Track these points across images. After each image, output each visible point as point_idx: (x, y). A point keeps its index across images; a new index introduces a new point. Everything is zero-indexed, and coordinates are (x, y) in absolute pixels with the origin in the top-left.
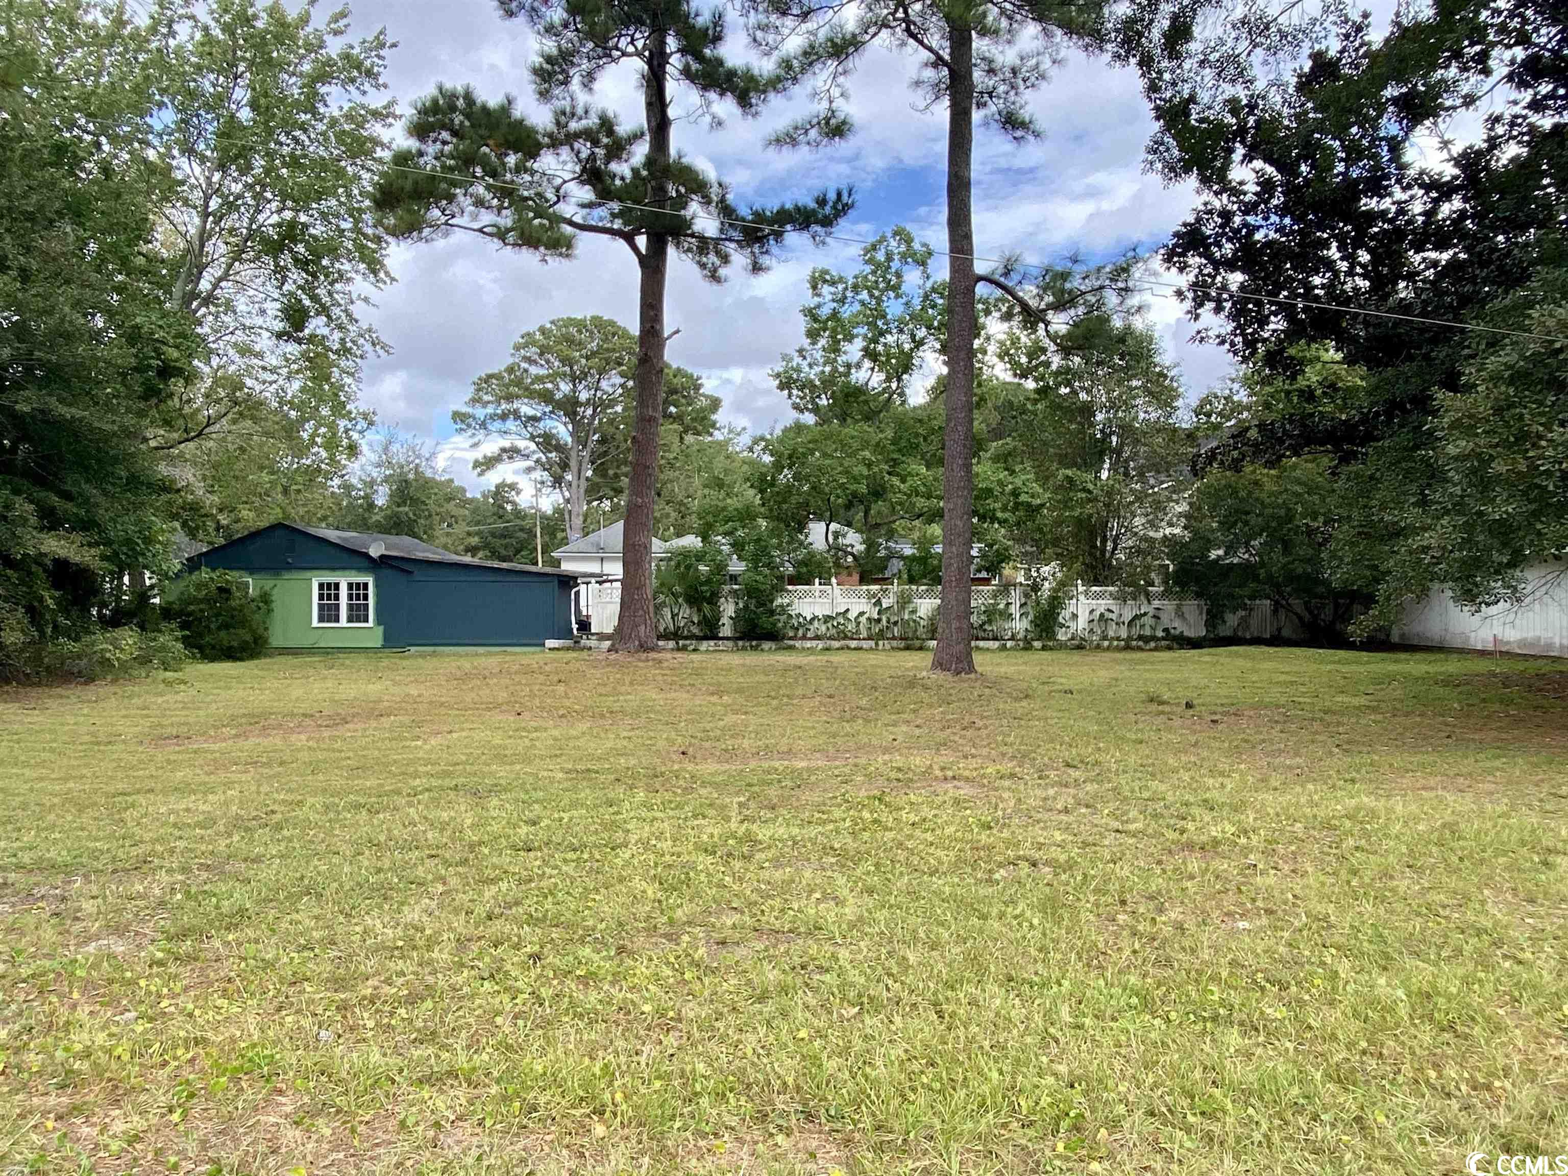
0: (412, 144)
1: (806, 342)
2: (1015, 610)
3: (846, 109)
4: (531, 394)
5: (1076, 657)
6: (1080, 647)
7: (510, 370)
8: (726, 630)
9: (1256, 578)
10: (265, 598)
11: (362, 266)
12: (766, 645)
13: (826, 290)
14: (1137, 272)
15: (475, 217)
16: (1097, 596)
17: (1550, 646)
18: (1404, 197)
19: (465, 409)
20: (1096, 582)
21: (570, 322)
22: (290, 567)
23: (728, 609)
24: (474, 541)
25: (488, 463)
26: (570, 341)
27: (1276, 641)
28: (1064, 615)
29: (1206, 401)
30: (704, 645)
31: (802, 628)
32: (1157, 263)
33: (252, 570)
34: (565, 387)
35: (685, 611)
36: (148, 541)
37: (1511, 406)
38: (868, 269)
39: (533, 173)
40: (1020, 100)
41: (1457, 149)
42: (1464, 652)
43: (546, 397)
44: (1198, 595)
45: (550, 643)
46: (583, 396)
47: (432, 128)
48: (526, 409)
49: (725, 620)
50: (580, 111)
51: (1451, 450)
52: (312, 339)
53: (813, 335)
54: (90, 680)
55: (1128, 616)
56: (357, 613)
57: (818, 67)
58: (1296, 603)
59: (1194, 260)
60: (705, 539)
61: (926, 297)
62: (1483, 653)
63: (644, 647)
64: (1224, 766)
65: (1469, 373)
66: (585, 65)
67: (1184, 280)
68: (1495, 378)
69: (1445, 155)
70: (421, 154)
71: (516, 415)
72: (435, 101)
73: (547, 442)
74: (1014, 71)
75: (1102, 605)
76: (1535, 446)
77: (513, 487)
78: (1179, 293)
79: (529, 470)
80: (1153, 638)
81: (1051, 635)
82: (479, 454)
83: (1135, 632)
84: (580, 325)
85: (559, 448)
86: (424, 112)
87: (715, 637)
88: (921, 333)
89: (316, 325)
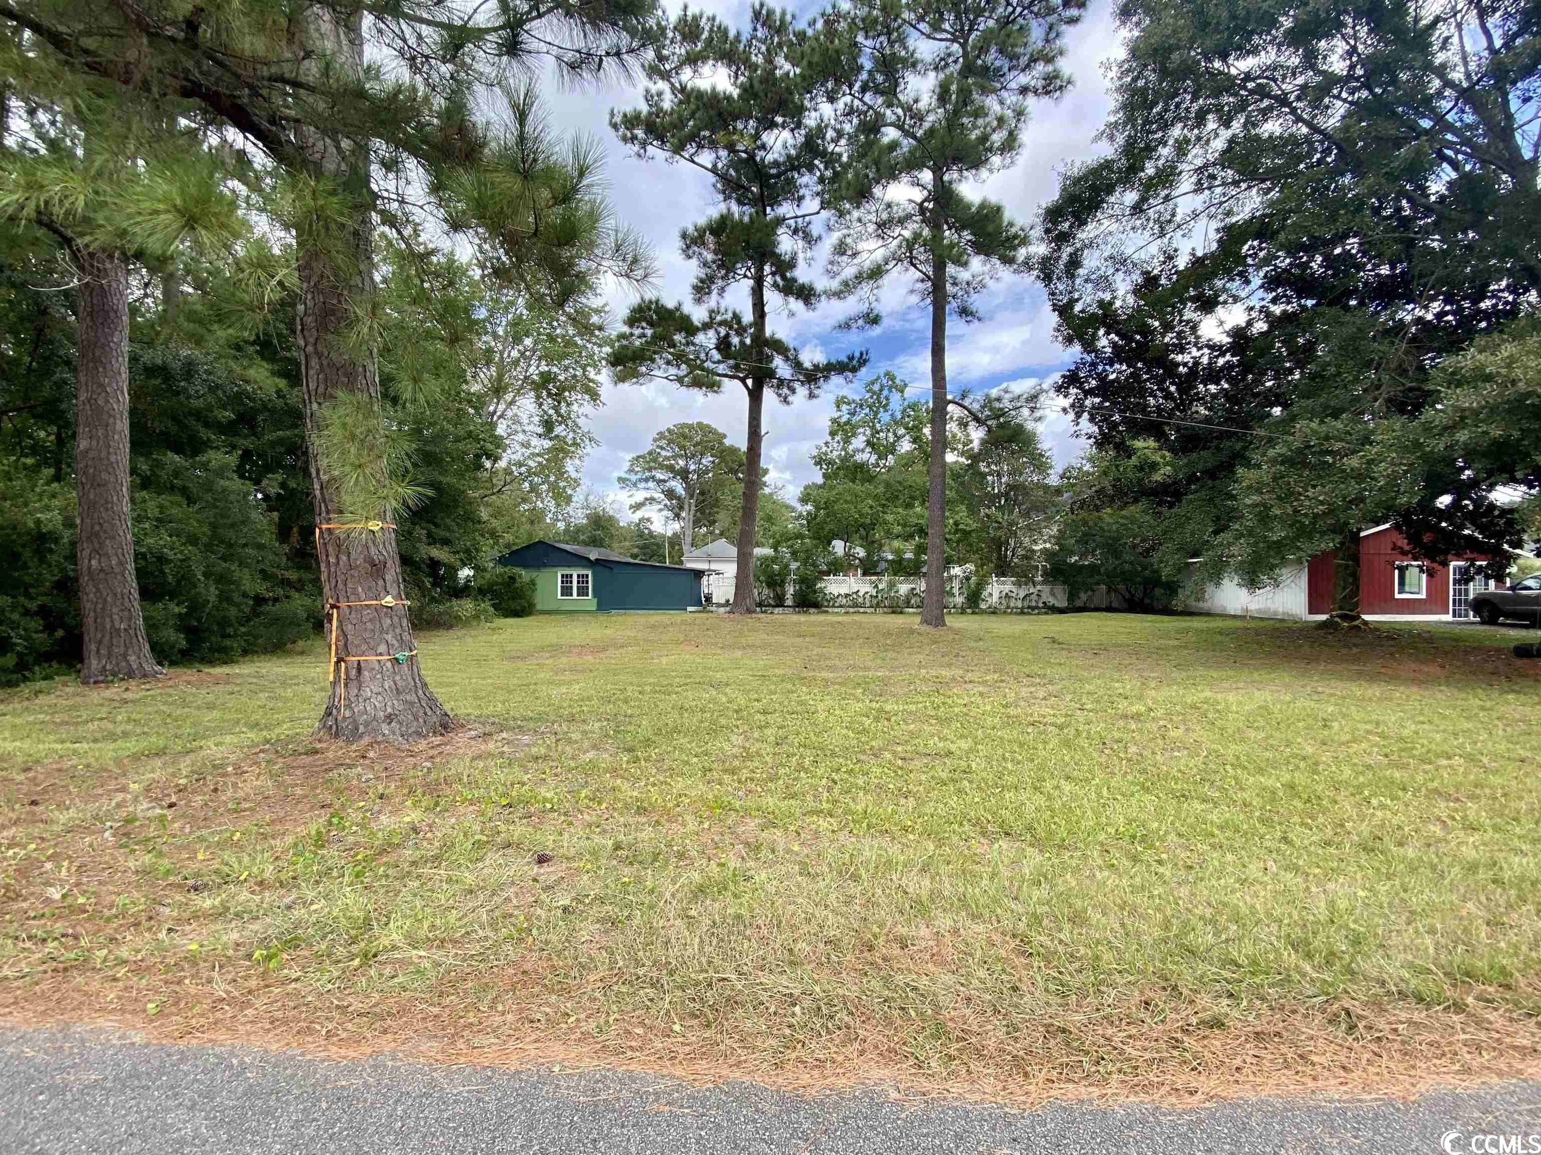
0: (626, 329)
1: (829, 438)
2: (956, 591)
3: (879, 308)
4: (661, 466)
5: (993, 618)
6: (994, 613)
7: (650, 453)
8: (789, 602)
9: (1099, 573)
10: (533, 583)
11: (587, 397)
12: (812, 610)
13: (844, 407)
14: (1042, 398)
15: (666, 371)
16: (1004, 583)
17: (1276, 613)
18: (1198, 354)
19: (623, 475)
20: (1004, 575)
21: (684, 426)
22: (545, 565)
23: (790, 590)
24: (636, 550)
25: (637, 507)
26: (685, 437)
27: (1110, 609)
28: (985, 594)
29: (1067, 470)
30: (776, 610)
31: (832, 601)
32: (1052, 394)
33: (525, 566)
34: (682, 463)
35: (766, 591)
36: (477, 550)
37: (1283, 477)
38: (868, 395)
39: (694, 344)
40: (971, 300)
41: (1228, 326)
42: (1225, 616)
43: (671, 469)
44: (1064, 583)
45: (690, 609)
46: (692, 467)
47: (639, 320)
48: (659, 475)
49: (788, 596)
50: (722, 310)
51: (1248, 501)
52: (557, 436)
53: (833, 434)
54: (451, 627)
55: (1022, 595)
56: (582, 591)
57: (864, 284)
58: (1121, 587)
59: (1073, 391)
60: (776, 550)
61: (904, 410)
62: (1235, 617)
63: (749, 611)
64: (1116, 676)
65: (1256, 457)
66: (720, 283)
67: (1066, 402)
68: (1273, 462)
69: (1221, 329)
70: (632, 335)
71: (653, 477)
72: (640, 306)
73: (670, 494)
74: (968, 283)
75: (1007, 588)
76: (1297, 500)
77: (648, 520)
78: (1064, 410)
79: (661, 510)
80: (1037, 607)
81: (977, 606)
82: (632, 501)
83: (1026, 604)
84: (690, 427)
85: (679, 498)
86: (634, 311)
87: (782, 606)
88: (901, 431)
89: (559, 430)
